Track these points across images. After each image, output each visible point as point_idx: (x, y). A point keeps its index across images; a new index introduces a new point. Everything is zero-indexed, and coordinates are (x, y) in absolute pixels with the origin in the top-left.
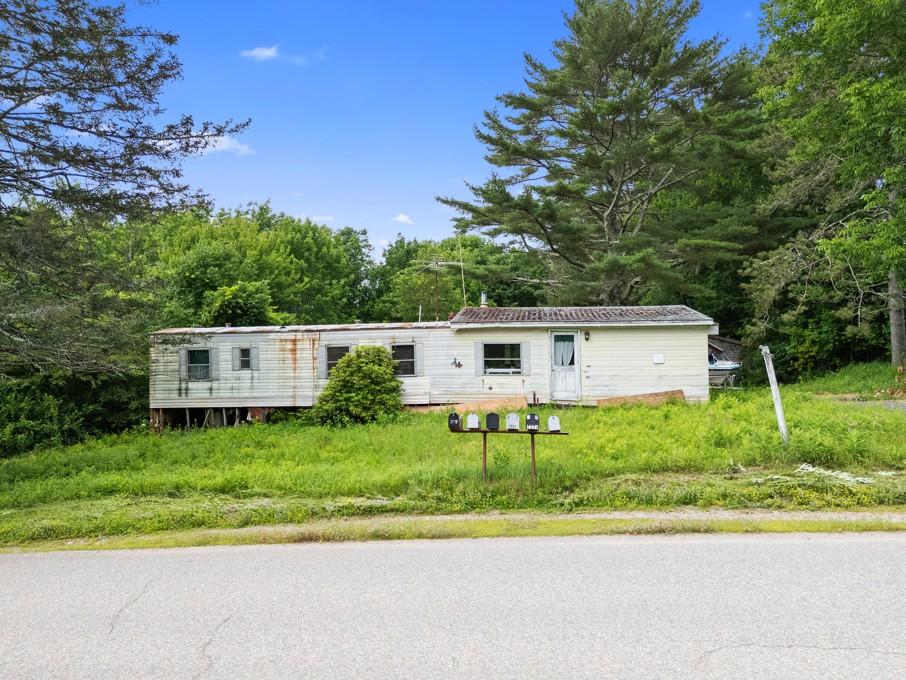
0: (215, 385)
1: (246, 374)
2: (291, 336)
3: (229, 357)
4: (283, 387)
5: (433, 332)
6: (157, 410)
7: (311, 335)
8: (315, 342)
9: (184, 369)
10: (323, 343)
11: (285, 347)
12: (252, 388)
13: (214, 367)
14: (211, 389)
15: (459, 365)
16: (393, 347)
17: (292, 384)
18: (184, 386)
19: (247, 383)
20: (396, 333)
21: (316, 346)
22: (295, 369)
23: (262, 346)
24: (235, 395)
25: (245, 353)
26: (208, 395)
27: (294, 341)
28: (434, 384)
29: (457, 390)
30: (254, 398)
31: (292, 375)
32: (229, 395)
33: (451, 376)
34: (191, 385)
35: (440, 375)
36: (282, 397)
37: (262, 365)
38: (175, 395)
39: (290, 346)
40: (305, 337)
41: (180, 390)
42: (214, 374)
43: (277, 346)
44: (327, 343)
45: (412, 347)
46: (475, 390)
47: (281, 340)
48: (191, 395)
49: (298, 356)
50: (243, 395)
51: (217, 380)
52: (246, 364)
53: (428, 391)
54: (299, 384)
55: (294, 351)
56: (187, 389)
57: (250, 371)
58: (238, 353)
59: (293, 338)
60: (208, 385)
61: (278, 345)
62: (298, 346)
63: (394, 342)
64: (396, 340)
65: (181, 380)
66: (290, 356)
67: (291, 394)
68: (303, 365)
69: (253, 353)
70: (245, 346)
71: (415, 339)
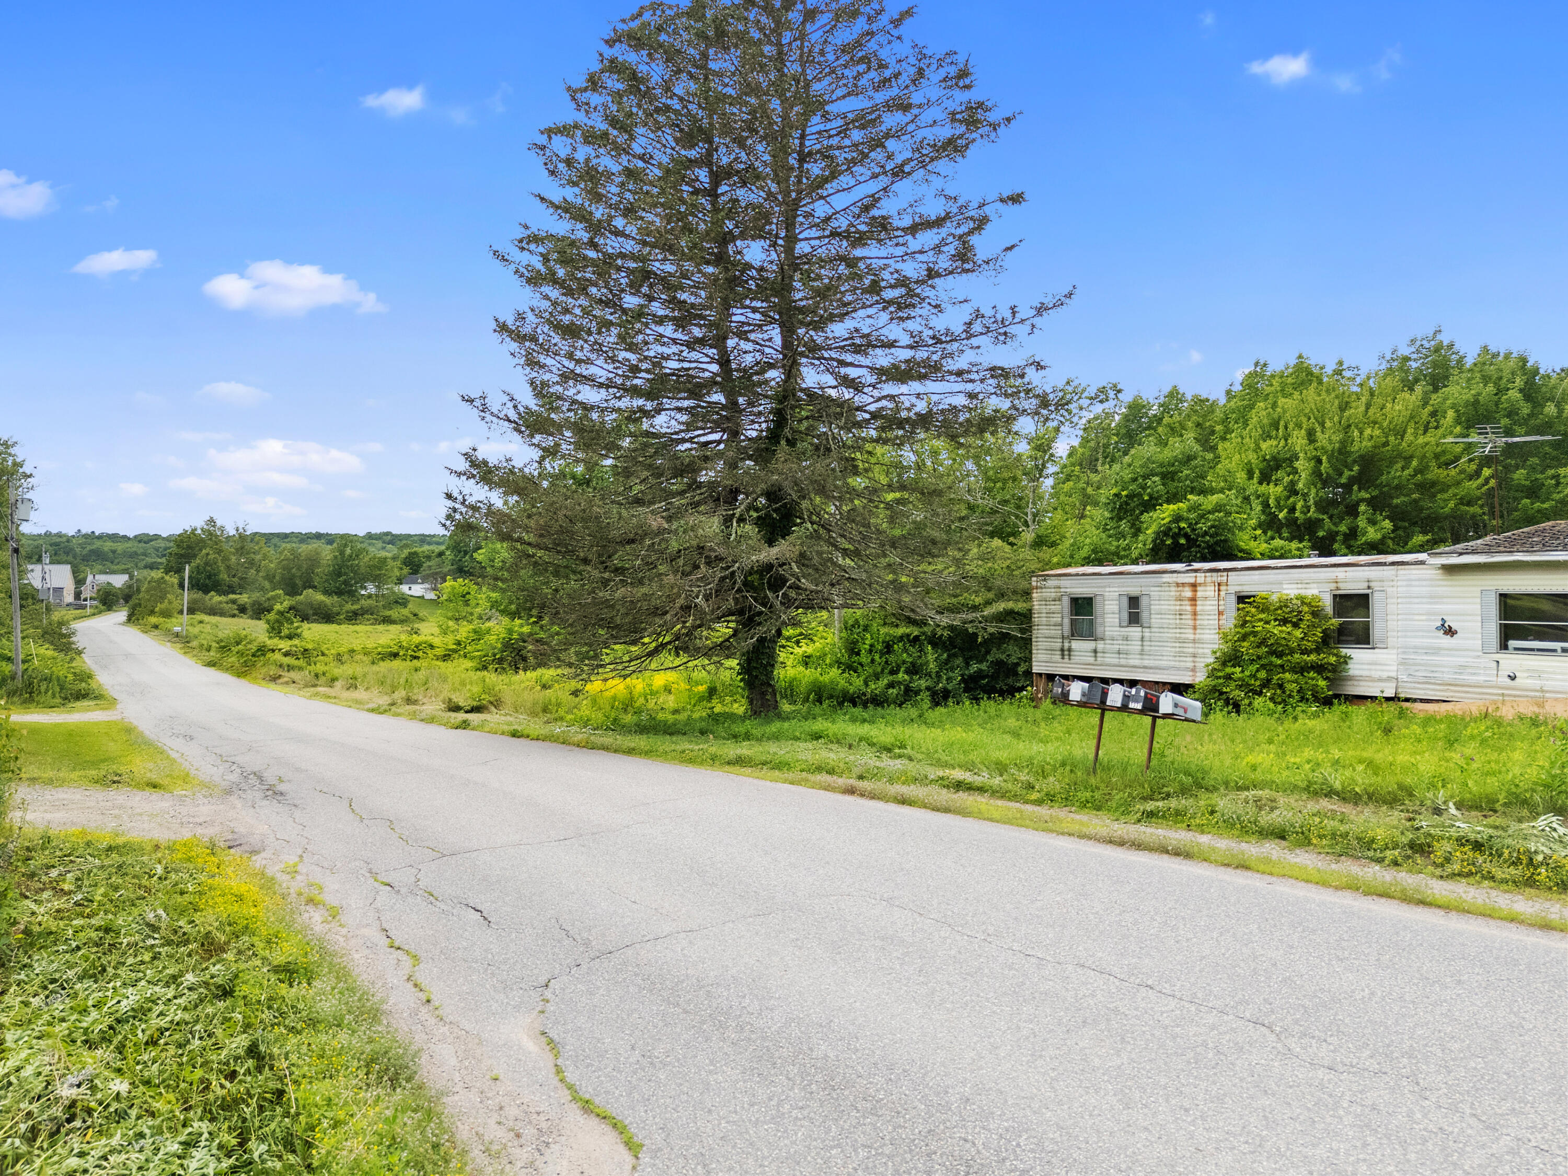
0: (1100, 645)
1: (1135, 631)
2: (1189, 578)
3: (1115, 608)
4: (1180, 654)
5: (1403, 571)
6: (1040, 675)
7: (1216, 577)
8: (1222, 588)
9: (1067, 621)
10: (1233, 589)
11: (1183, 594)
12: (1142, 653)
13: (1099, 620)
14: (1095, 651)
15: (1450, 632)
16: (1335, 596)
17: (1191, 650)
18: (1066, 645)
19: (1135, 646)
20: (1340, 573)
21: (1223, 593)
22: (1195, 628)
23: (1155, 592)
24: (1123, 662)
25: (1134, 601)
26: (1092, 660)
27: (1194, 586)
28: (1403, 663)
29: (1448, 677)
30: (1145, 667)
31: (1191, 637)
32: (1116, 661)
33: (1436, 651)
34: (1075, 645)
35: (1415, 647)
36: (1178, 669)
37: (1155, 620)
38: (1058, 657)
39: (1188, 593)
40: (1209, 580)
41: (1062, 650)
42: (1099, 630)
43: (1173, 594)
44: (1238, 589)
45: (1366, 597)
46: (1482, 678)
47: (1178, 585)
48: (1075, 659)
49: (1198, 608)
50: (1132, 662)
51: (1103, 639)
52: (1134, 619)
53: (1394, 674)
54: (1200, 651)
55: (1193, 600)
56: (1070, 650)
57: (1140, 629)
58: (1125, 602)
59: (1192, 580)
60: (1090, 645)
61: (1173, 590)
62: (1199, 594)
63: (1338, 589)
64: (1341, 585)
65: (1063, 637)
66: (1189, 608)
67: (1190, 665)
68: (1206, 622)
69: (1144, 602)
70: (1134, 591)
71: (1372, 584)
